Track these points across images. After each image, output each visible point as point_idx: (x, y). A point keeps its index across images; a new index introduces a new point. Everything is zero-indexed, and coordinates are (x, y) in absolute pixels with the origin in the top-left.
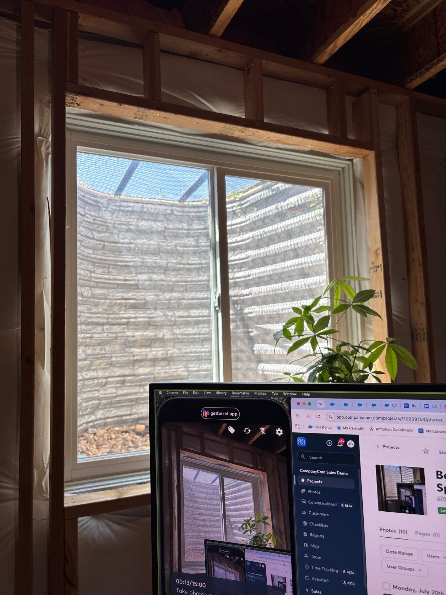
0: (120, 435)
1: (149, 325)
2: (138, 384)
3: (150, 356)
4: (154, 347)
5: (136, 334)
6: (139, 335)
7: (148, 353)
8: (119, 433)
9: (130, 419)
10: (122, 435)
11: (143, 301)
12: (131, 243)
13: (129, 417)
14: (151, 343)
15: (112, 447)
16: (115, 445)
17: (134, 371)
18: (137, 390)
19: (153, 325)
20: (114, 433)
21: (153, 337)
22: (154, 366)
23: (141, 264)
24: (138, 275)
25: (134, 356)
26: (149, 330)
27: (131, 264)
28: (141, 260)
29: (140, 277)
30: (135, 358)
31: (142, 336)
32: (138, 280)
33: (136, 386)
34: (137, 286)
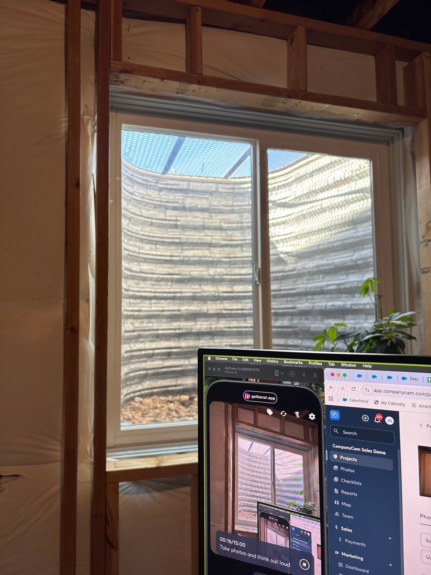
0: (165, 405)
1: (194, 298)
2: (183, 356)
3: (194, 331)
4: (199, 321)
5: (181, 308)
6: (183, 310)
7: (193, 327)
8: (164, 403)
9: (175, 390)
10: (167, 405)
11: (189, 277)
12: (177, 220)
13: (174, 388)
14: (195, 318)
15: (157, 417)
16: (159, 414)
17: (179, 344)
18: (181, 362)
19: (197, 300)
20: (159, 403)
21: (198, 312)
22: (199, 339)
23: (187, 241)
24: (184, 251)
25: (179, 329)
26: (194, 305)
27: (178, 241)
28: (186, 237)
29: (186, 253)
30: (181, 331)
31: (187, 310)
32: (184, 257)
33: (181, 358)
34: (183, 262)
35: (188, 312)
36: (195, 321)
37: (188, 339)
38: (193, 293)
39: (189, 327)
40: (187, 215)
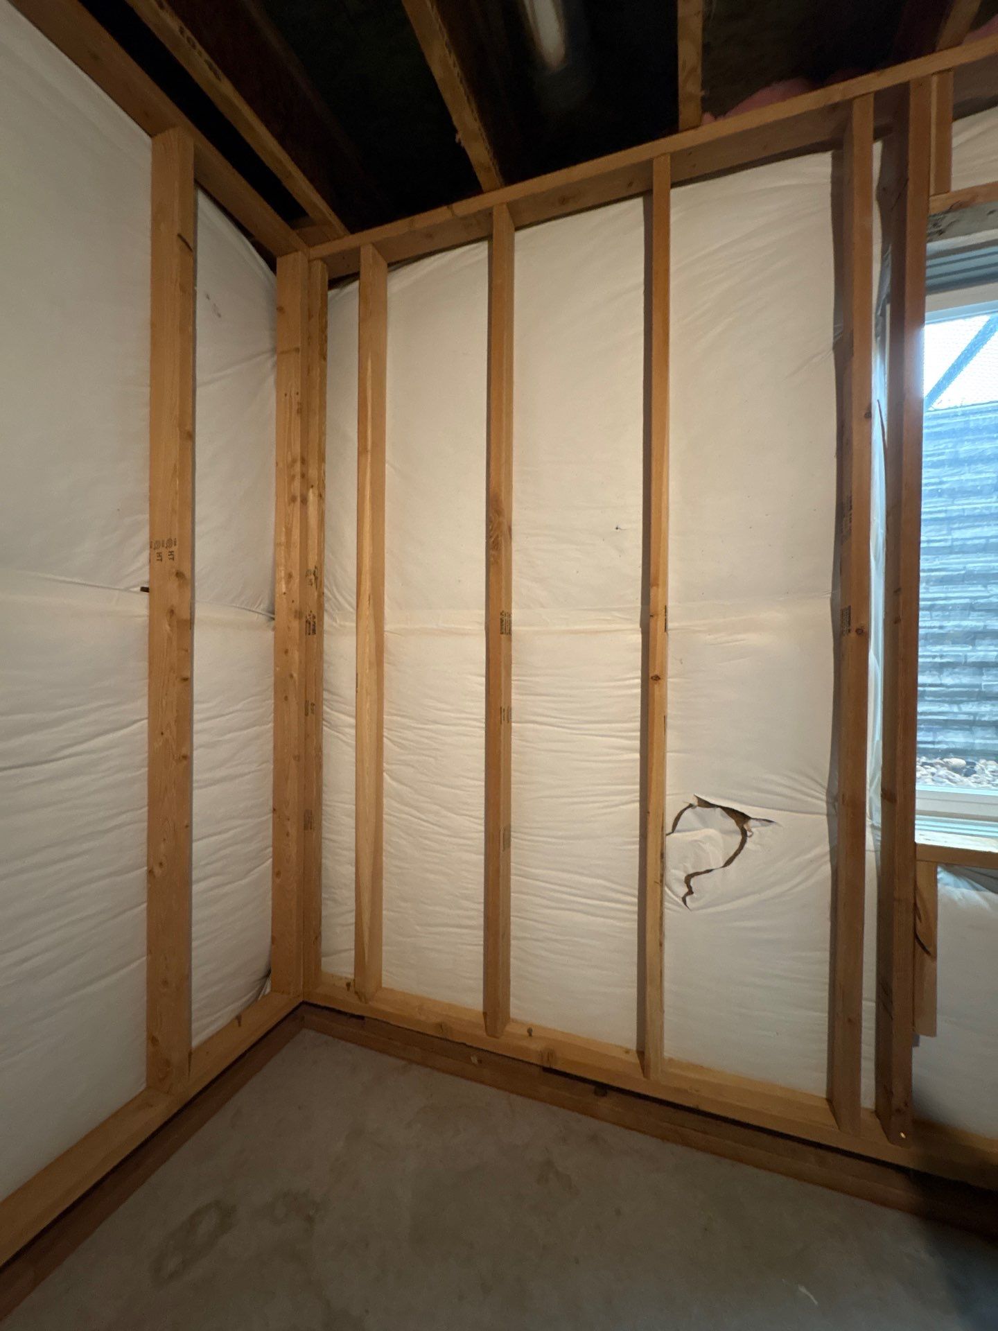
1: (971, 608)
2: (947, 699)
3: (970, 660)
4: (980, 645)
5: (945, 624)
6: (950, 627)
7: (969, 654)
9: (933, 749)
11: (963, 572)
12: (941, 483)
13: (930, 746)
14: (974, 639)
17: (941, 680)
18: (945, 708)
19: (979, 610)
21: (980, 629)
22: (982, 674)
23: (961, 513)
24: (952, 531)
25: (941, 656)
26: (970, 618)
27: (942, 515)
28: (960, 507)
29: (957, 534)
30: (944, 660)
31: (959, 626)
32: (953, 540)
33: (944, 702)
34: (950, 550)
35: (961, 629)
36: (973, 645)
37: (959, 673)
38: (970, 598)
39: (961, 654)
40: (960, 471)
